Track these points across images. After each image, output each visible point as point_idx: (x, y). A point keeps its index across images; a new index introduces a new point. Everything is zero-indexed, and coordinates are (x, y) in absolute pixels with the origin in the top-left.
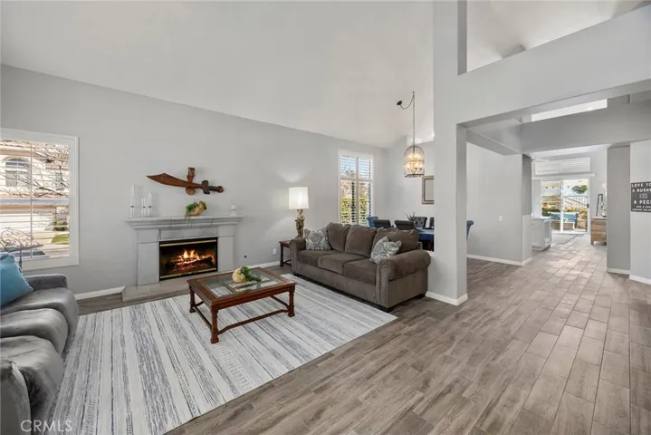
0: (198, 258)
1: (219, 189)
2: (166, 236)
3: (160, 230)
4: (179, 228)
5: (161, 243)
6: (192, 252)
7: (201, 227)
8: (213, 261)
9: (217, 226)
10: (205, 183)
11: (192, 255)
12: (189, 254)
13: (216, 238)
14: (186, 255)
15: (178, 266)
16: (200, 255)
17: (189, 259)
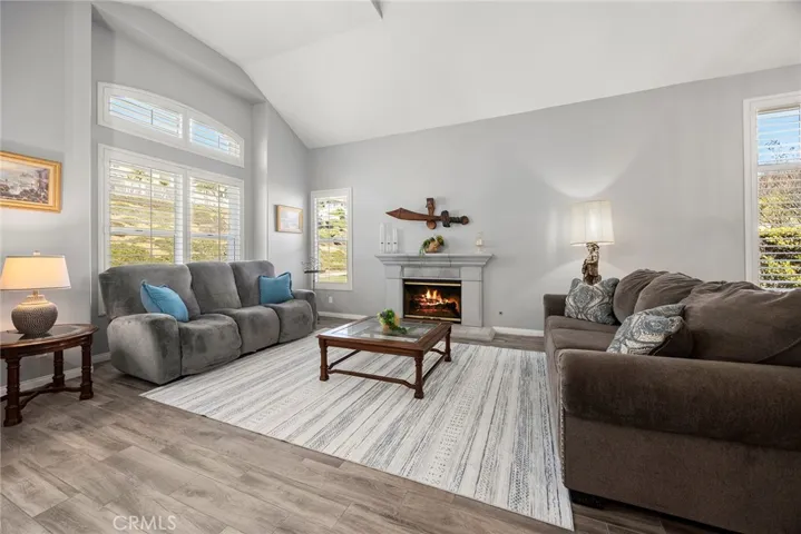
0: (441, 302)
1: (464, 221)
2: (408, 273)
3: (403, 267)
4: (420, 266)
5: (405, 280)
6: (435, 293)
7: (442, 267)
8: (457, 308)
9: (459, 266)
10: (445, 213)
11: (435, 297)
12: (432, 294)
13: (460, 282)
14: (428, 295)
15: (421, 307)
16: (443, 298)
17: (431, 301)
